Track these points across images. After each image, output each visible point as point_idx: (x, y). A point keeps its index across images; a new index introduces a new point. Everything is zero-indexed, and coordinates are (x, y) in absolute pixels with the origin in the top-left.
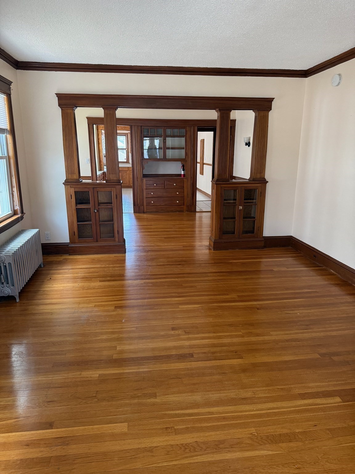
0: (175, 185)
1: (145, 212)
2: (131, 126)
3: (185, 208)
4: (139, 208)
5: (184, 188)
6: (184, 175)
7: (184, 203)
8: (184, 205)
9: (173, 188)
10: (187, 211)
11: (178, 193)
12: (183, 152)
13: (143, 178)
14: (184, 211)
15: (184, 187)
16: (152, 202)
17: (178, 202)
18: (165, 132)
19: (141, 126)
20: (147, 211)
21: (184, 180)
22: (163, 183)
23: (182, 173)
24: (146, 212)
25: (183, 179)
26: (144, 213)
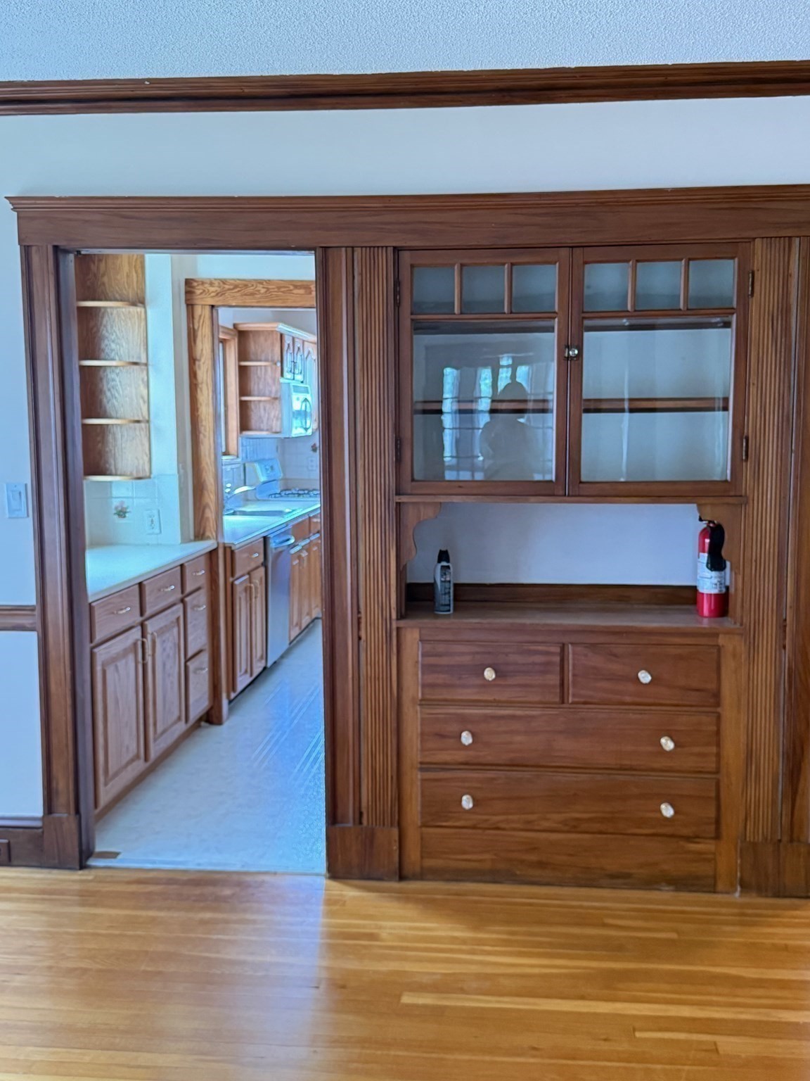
0: (645, 677)
1: (408, 869)
2: (325, 248)
3: (727, 858)
4: (369, 840)
5: (718, 704)
6: (722, 603)
7: (718, 822)
8: (717, 836)
9: (628, 699)
10: (745, 887)
11: (667, 744)
12: (719, 427)
13: (402, 623)
14: (720, 887)
15: (717, 696)
16: (467, 802)
17: (667, 811)
18: (573, 285)
19: (397, 250)
20: (430, 863)
21: (721, 640)
22: (548, 664)
23: (708, 583)
24: (421, 876)
25: (716, 635)
26: (402, 877)
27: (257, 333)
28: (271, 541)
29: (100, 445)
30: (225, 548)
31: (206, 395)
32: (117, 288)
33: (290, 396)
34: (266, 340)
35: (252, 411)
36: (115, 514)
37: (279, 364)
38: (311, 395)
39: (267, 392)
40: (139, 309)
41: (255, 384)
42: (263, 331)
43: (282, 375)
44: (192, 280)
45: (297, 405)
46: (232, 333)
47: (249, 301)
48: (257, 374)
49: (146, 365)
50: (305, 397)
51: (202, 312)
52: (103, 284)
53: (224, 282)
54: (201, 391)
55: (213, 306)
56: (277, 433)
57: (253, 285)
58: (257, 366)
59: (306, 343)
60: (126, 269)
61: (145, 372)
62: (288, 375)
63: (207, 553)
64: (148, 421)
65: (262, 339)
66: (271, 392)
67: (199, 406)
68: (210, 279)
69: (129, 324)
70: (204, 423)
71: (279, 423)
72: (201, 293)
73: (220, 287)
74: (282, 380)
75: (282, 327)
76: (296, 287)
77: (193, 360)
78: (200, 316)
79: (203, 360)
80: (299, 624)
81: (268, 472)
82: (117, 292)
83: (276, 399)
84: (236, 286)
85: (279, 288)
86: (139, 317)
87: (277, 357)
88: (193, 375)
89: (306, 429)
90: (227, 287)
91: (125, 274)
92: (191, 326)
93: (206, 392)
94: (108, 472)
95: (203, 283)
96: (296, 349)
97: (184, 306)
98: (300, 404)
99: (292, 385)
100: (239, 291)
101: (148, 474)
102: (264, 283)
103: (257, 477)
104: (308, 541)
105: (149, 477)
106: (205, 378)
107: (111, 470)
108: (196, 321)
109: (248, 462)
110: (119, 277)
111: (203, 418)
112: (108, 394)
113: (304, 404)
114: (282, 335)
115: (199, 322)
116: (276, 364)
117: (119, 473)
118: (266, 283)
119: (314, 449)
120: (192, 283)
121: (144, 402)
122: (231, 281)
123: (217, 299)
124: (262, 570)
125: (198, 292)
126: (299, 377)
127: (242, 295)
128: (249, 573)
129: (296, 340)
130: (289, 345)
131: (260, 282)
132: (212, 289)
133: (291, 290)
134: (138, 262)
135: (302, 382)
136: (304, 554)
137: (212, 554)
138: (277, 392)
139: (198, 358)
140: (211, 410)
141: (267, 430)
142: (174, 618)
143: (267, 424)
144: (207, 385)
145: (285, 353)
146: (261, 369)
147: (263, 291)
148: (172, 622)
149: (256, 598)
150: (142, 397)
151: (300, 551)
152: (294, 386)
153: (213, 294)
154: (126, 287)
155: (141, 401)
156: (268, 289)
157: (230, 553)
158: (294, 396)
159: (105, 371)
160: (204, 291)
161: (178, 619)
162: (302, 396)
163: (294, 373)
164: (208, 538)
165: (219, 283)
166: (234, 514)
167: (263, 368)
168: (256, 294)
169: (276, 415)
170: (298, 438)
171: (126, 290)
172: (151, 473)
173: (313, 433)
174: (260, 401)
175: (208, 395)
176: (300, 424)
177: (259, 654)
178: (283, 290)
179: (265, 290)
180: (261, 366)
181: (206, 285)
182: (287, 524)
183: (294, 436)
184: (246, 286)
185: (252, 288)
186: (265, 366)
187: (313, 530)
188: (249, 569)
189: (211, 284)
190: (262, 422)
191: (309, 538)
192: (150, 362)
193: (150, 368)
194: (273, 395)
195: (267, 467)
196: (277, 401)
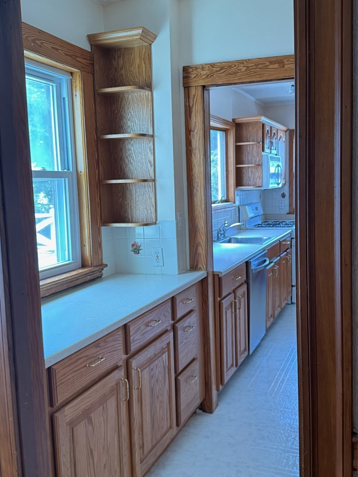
27: (248, 124)
28: (252, 264)
29: (121, 199)
30: (214, 275)
31: (199, 158)
32: (131, 78)
33: (268, 162)
34: (253, 128)
35: (244, 173)
36: (132, 251)
37: (261, 143)
38: (282, 163)
39: (253, 162)
40: (147, 93)
41: (246, 157)
42: (251, 123)
43: (263, 150)
44: (188, 67)
45: (272, 170)
46: (231, 124)
47: (232, 79)
48: (247, 150)
49: (153, 136)
50: (278, 164)
51: (196, 92)
52: (122, 75)
53: (212, 65)
54: (195, 155)
55: (204, 87)
56: (259, 187)
57: (235, 66)
58: (247, 145)
59: (279, 131)
60: (137, 61)
61: (152, 143)
62: (267, 150)
63: (199, 282)
64: (154, 180)
65: (251, 128)
66: (256, 161)
67: (193, 167)
68: (201, 65)
69: (140, 105)
70: (197, 180)
71: (260, 181)
72: (195, 77)
73: (209, 70)
74: (263, 153)
75: (264, 119)
76: (271, 63)
77: (188, 131)
78: (194, 96)
79: (196, 131)
80: (273, 316)
81: (254, 211)
82: (131, 80)
83: (259, 165)
84: (222, 68)
85: (257, 65)
86: (147, 99)
87: (260, 138)
88: (189, 143)
89: (278, 184)
90: (215, 69)
91: (137, 66)
92: (188, 104)
93: (199, 156)
94: (127, 220)
95: (196, 68)
96: (273, 134)
97: (182, 89)
98: (275, 168)
99: (269, 155)
100: (224, 72)
101: (154, 221)
102: (245, 63)
103: (247, 214)
104: (279, 258)
105: (155, 223)
106: (197, 146)
107: (129, 219)
108: (191, 100)
109: (241, 205)
110: (132, 69)
111: (196, 177)
112: (127, 161)
113: (277, 169)
114: (263, 125)
115: (193, 101)
116: (259, 143)
117: (134, 221)
118: (247, 62)
119: (283, 196)
120: (188, 70)
121: (151, 166)
122: (218, 65)
123: (207, 80)
124: (245, 286)
125: (193, 76)
126: (274, 152)
127: (226, 75)
128: (234, 291)
129: (273, 128)
130: (268, 131)
131: (241, 62)
132: (204, 72)
133: (267, 66)
134: (146, 55)
135: (276, 155)
136: (277, 267)
137: (203, 282)
138: (260, 161)
139: (193, 129)
140: (202, 169)
141: (253, 186)
142: (164, 345)
143: (253, 181)
144: (199, 151)
145: (265, 136)
146: (250, 147)
147: (244, 69)
148: (163, 349)
149: (239, 308)
150: (150, 162)
151: (273, 266)
152: (270, 156)
153: (204, 77)
154: (138, 76)
155: (149, 165)
156: (248, 67)
157: (218, 279)
158: (271, 163)
159: (124, 142)
160: (197, 75)
161: (168, 344)
162: (276, 164)
163: (271, 149)
164: (200, 269)
165: (209, 68)
166: (229, 241)
167: (251, 146)
168: (238, 73)
169: (259, 176)
170: (274, 190)
171: (137, 78)
172: (156, 220)
173: (282, 186)
174: (249, 167)
175: (200, 158)
176: (274, 181)
177: (242, 349)
178: (260, 66)
179: (246, 68)
180: (250, 145)
181: (199, 70)
182: (264, 249)
183: (270, 188)
184: (230, 67)
185: (235, 68)
186: (252, 145)
187: (282, 250)
188: (233, 288)
189: (203, 68)
190: (250, 180)
191: (279, 256)
192: (156, 134)
193: (156, 139)
194: (257, 163)
195: (254, 208)
196: (260, 167)
